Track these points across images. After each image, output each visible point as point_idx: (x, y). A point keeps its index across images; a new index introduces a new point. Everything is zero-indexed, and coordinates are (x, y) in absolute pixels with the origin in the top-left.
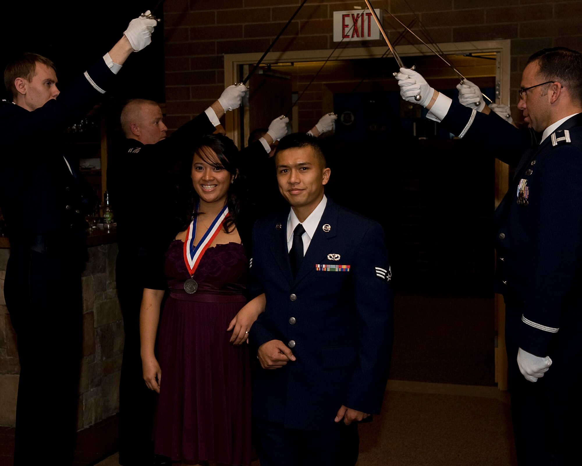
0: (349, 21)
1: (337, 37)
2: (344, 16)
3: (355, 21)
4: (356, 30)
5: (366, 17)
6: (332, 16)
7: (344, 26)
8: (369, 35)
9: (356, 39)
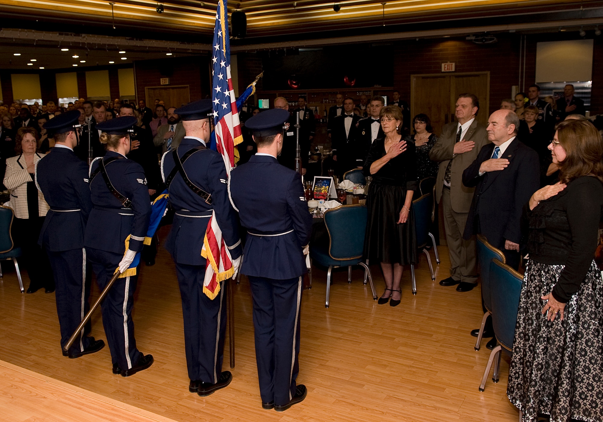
0: (446, 66)
1: (443, 70)
2: (445, 65)
3: (448, 66)
4: (448, 68)
5: (451, 66)
6: (441, 64)
7: (445, 68)
8: (452, 70)
9: (448, 71)
